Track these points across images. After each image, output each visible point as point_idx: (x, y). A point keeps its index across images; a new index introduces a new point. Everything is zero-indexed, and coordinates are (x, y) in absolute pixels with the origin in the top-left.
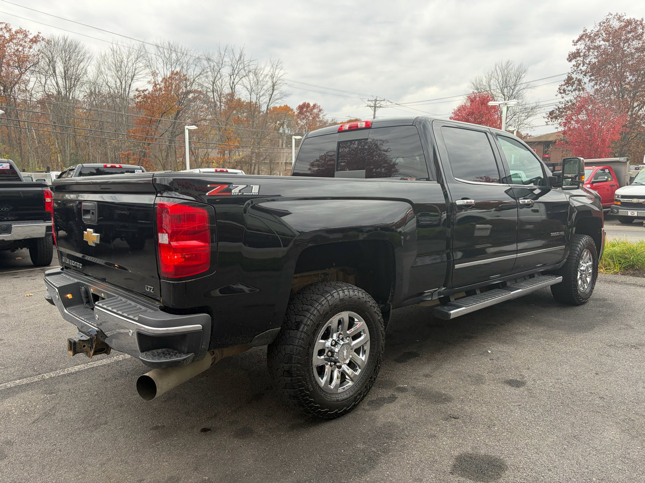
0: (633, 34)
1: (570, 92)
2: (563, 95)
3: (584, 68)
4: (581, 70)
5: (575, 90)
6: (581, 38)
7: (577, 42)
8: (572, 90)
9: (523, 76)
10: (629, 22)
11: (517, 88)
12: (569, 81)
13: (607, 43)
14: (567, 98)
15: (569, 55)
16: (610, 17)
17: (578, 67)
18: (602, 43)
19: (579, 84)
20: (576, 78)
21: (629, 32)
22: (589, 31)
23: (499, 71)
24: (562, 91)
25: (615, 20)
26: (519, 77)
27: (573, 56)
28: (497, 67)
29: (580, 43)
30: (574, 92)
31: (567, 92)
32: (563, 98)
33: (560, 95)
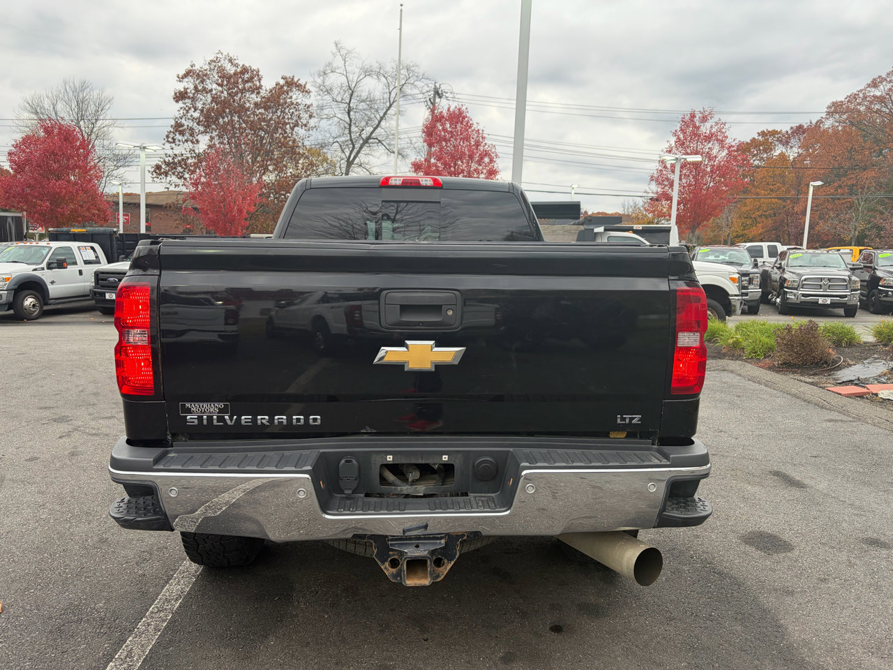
0: (250, 84)
1: (181, 143)
2: (173, 145)
3: (196, 115)
4: (192, 116)
5: (187, 141)
6: (187, 74)
7: (182, 78)
8: (184, 140)
9: (107, 107)
10: (245, 70)
11: (99, 123)
12: (178, 127)
13: (220, 89)
14: (177, 151)
15: (176, 94)
16: (220, 56)
17: (187, 112)
18: (215, 86)
19: (192, 135)
20: (188, 126)
21: (247, 82)
22: (197, 67)
23: (71, 94)
24: (170, 140)
25: (227, 61)
26: (100, 107)
27: (180, 96)
28: (68, 87)
29: (186, 80)
30: (186, 144)
31: (177, 143)
32: (172, 149)
33: (168, 146)
